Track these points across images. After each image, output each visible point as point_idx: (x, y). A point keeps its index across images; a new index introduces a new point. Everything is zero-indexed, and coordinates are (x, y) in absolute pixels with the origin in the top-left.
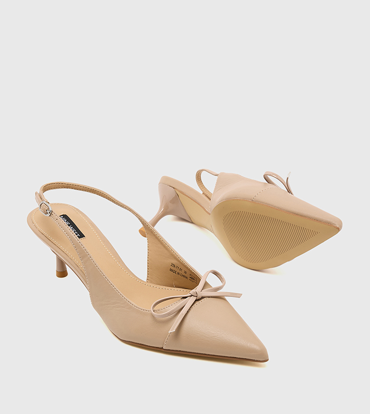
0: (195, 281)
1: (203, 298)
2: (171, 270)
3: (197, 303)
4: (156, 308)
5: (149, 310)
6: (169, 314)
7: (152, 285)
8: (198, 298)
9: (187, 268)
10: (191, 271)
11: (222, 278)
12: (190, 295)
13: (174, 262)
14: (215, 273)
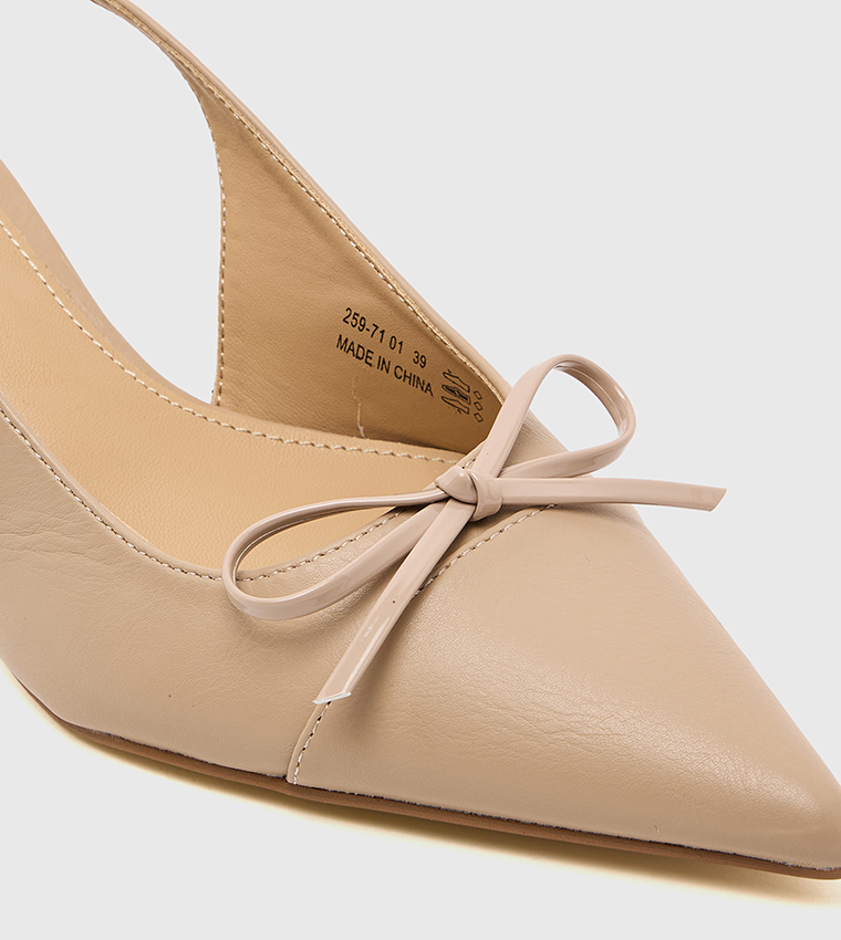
0: (473, 410)
1: (507, 510)
2: (344, 344)
3: (477, 538)
4: (253, 562)
5: (213, 571)
6: (321, 599)
7: (243, 422)
8: (480, 512)
9: (430, 337)
10: (450, 356)
11: (615, 397)
12: (439, 494)
13: (362, 301)
14: (582, 372)
